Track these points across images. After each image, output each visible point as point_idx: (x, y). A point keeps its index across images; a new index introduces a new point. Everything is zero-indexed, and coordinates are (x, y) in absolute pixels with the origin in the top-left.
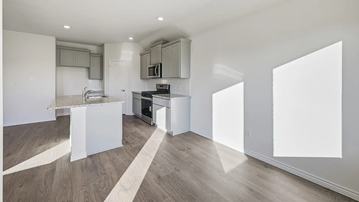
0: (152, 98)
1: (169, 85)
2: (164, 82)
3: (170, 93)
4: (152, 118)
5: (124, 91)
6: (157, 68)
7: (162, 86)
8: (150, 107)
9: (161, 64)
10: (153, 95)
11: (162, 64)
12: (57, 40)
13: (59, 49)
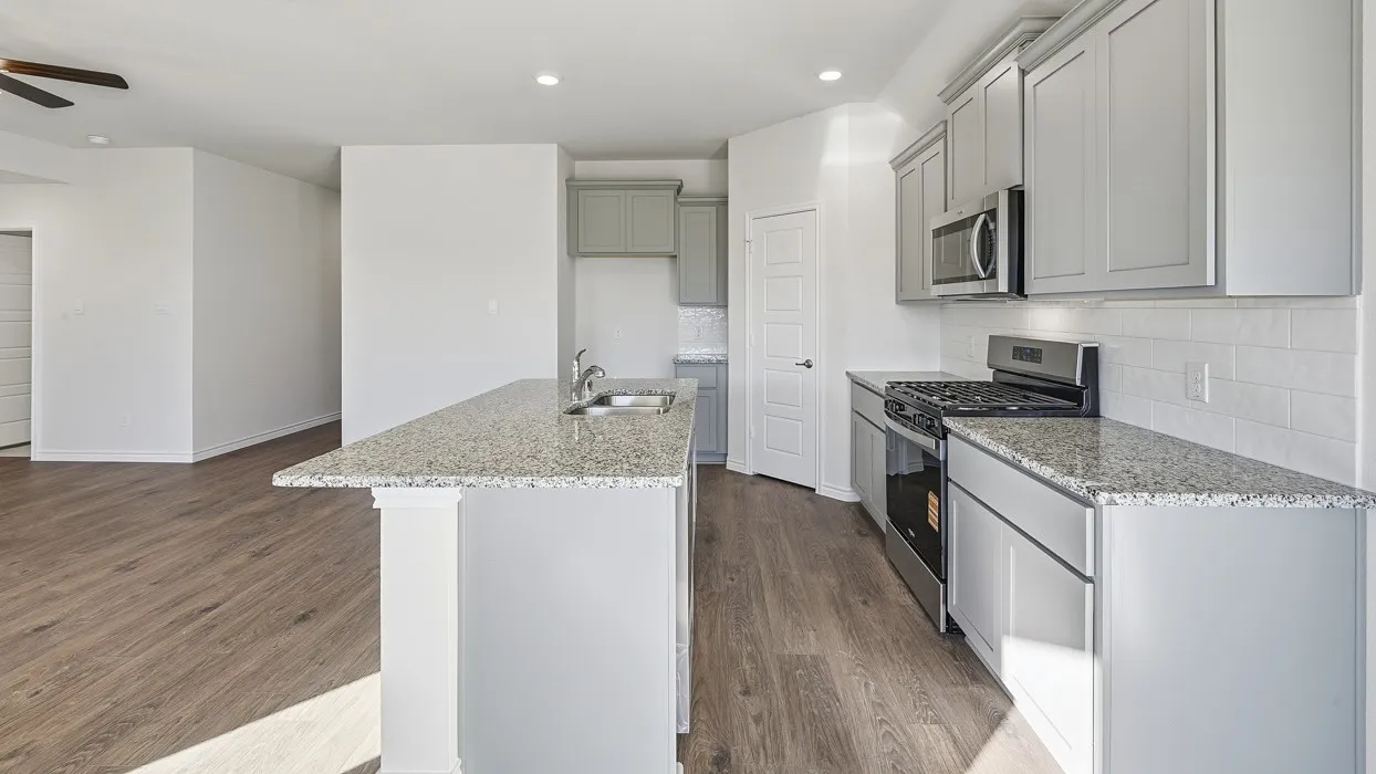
0: (945, 438)
1: (1092, 355)
2: (1046, 322)
3: (1095, 413)
4: (945, 582)
5: (809, 367)
6: (985, 223)
7: (1029, 351)
8: (932, 498)
9: (1017, 198)
10: (948, 422)
11: (1022, 193)
12: (570, 154)
13: (575, 190)
